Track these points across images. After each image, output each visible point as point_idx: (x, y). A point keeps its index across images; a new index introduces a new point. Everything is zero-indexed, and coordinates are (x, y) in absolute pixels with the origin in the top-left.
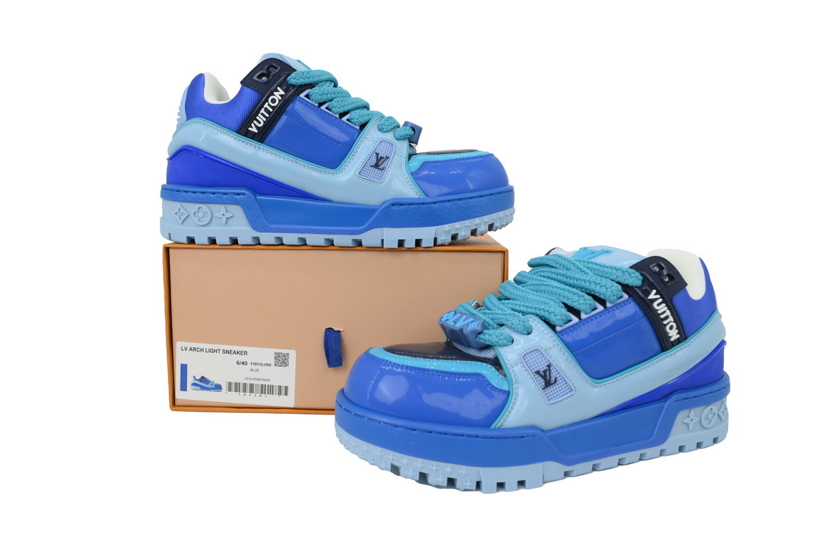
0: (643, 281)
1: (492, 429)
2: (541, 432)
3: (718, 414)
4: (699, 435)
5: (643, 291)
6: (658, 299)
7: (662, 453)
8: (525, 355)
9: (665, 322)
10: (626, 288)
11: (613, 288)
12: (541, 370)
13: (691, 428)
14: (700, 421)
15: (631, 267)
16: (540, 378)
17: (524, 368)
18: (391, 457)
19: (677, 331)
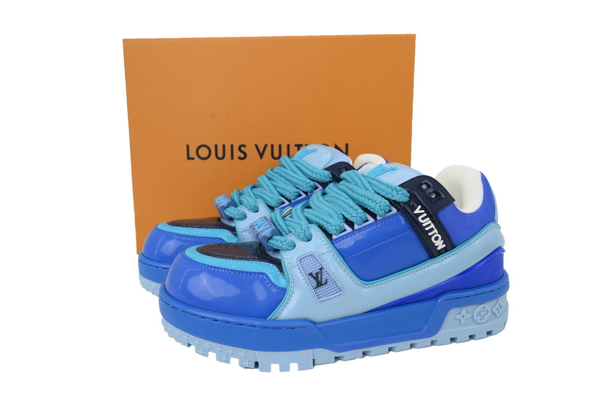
0: (410, 198)
1: (268, 320)
2: (311, 325)
3: (492, 311)
4: (471, 329)
5: (410, 207)
6: (423, 213)
7: (433, 343)
8: (301, 259)
9: (430, 234)
10: (394, 203)
11: (382, 204)
12: (314, 273)
13: (463, 324)
14: (473, 317)
15: (399, 186)
16: (312, 279)
17: (299, 270)
18: (186, 338)
19: (443, 241)
